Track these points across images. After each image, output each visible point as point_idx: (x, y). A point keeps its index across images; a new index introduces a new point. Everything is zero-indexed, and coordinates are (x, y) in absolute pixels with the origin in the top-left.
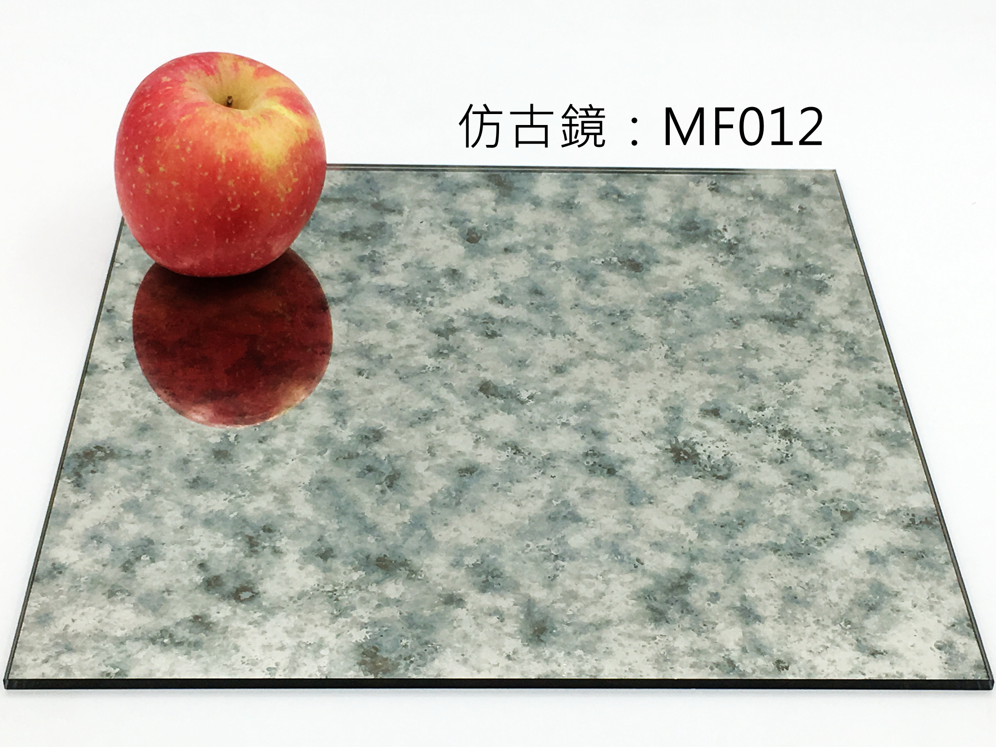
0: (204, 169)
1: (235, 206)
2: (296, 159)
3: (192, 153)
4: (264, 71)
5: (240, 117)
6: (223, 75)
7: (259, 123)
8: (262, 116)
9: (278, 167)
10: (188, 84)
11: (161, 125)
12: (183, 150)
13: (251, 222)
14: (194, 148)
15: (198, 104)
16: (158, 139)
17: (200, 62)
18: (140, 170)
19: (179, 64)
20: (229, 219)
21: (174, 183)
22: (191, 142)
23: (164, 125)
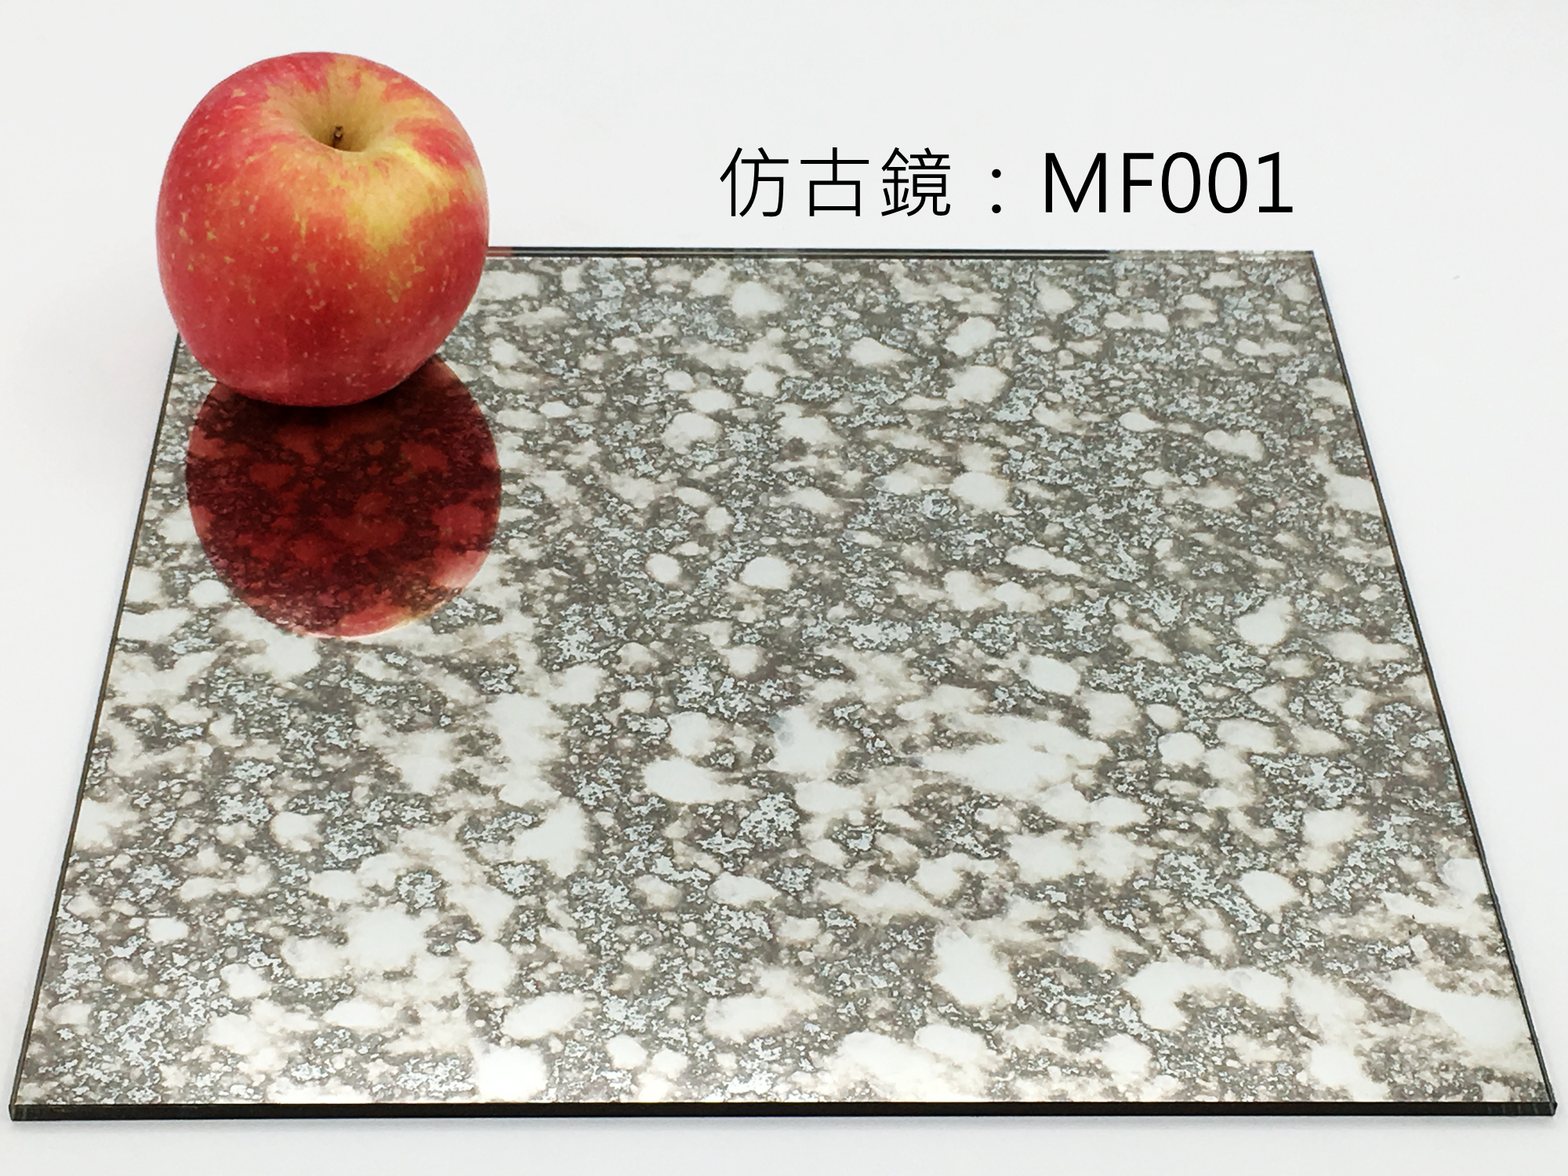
0: (272, 242)
1: (317, 303)
2: (424, 237)
3: (256, 213)
4: (408, 87)
5: (340, 163)
6: (334, 91)
7: (367, 175)
8: (376, 164)
9: (391, 249)
10: (270, 103)
11: (216, 167)
12: (244, 209)
13: (343, 330)
15: (278, 138)
16: (209, 187)
17: (300, 68)
18: (182, 232)
19: (267, 69)
20: (308, 322)
21: (228, 259)
22: (256, 198)
23: (223, 166)
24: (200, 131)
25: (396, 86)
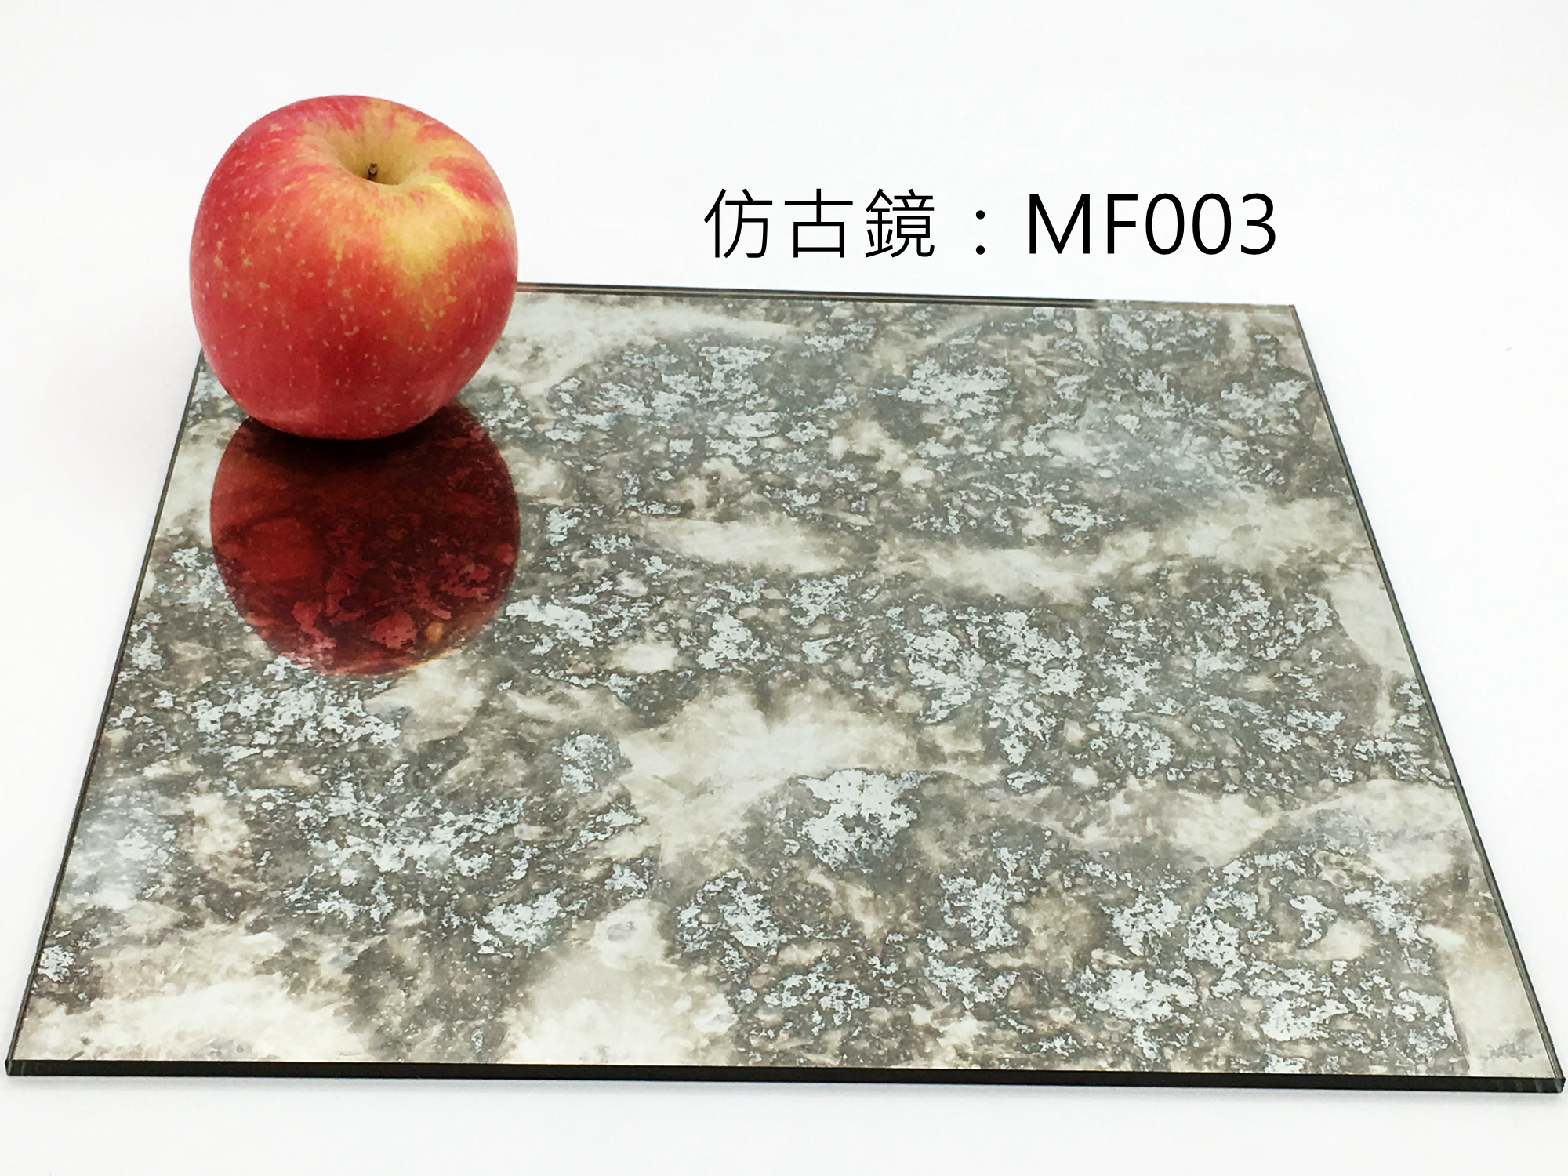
0: (308, 267)
1: (350, 329)
2: (458, 268)
3: (292, 240)
4: (435, 129)
5: (375, 194)
6: (369, 130)
7: (402, 204)
8: (412, 196)
9: (424, 277)
10: (307, 138)
11: (253, 195)
12: (280, 235)
13: (375, 358)
14: (296, 233)
15: (314, 169)
16: (246, 216)
17: (336, 108)
18: (217, 260)
19: (305, 107)
20: (341, 348)
21: (262, 285)
22: (293, 224)
23: (259, 195)
24: (237, 164)
25: (427, 127)
